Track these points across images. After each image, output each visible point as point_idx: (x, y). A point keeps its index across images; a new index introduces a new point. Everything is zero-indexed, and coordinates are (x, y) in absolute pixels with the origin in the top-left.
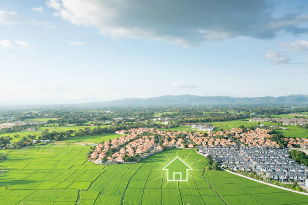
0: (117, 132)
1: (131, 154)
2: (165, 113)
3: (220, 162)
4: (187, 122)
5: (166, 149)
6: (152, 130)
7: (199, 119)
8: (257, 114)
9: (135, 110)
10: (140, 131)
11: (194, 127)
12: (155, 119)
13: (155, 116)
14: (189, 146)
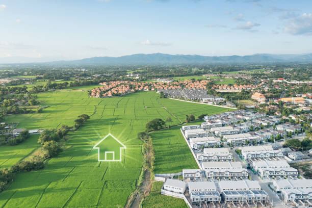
0: (101, 84)
2: (136, 71)
4: (154, 77)
5: (137, 91)
6: (126, 82)
7: (164, 75)
9: (108, 68)
10: (118, 83)
11: (158, 80)
12: (128, 76)
13: (128, 73)
14: (152, 89)
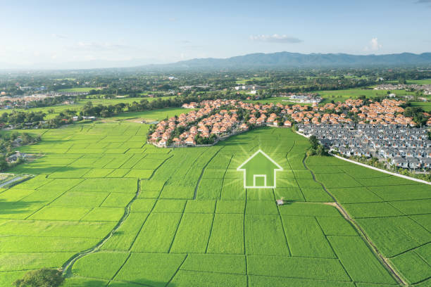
0: (185, 106)
1: (205, 134)
2: (251, 80)
3: (328, 144)
4: (283, 91)
5: (252, 128)
6: (233, 102)
7: (301, 87)
8: (387, 79)
9: (209, 75)
10: (216, 104)
11: (292, 98)
12: (237, 88)
13: (238, 83)
14: (286, 124)
